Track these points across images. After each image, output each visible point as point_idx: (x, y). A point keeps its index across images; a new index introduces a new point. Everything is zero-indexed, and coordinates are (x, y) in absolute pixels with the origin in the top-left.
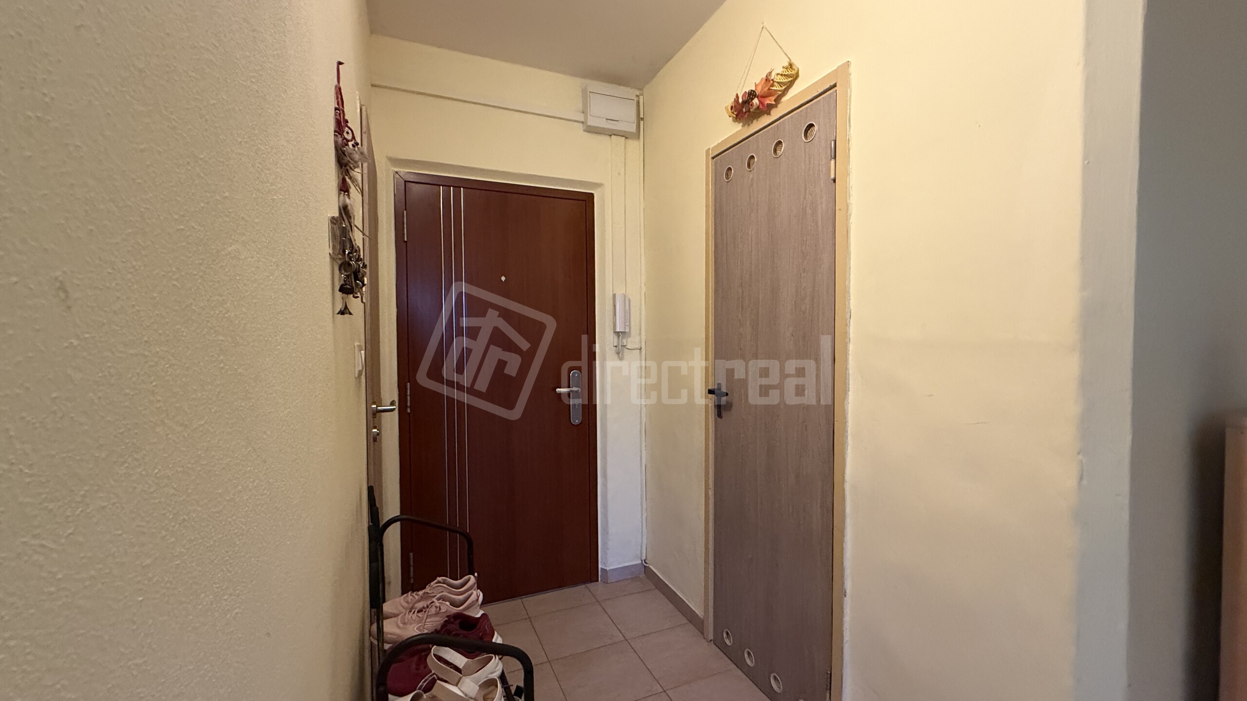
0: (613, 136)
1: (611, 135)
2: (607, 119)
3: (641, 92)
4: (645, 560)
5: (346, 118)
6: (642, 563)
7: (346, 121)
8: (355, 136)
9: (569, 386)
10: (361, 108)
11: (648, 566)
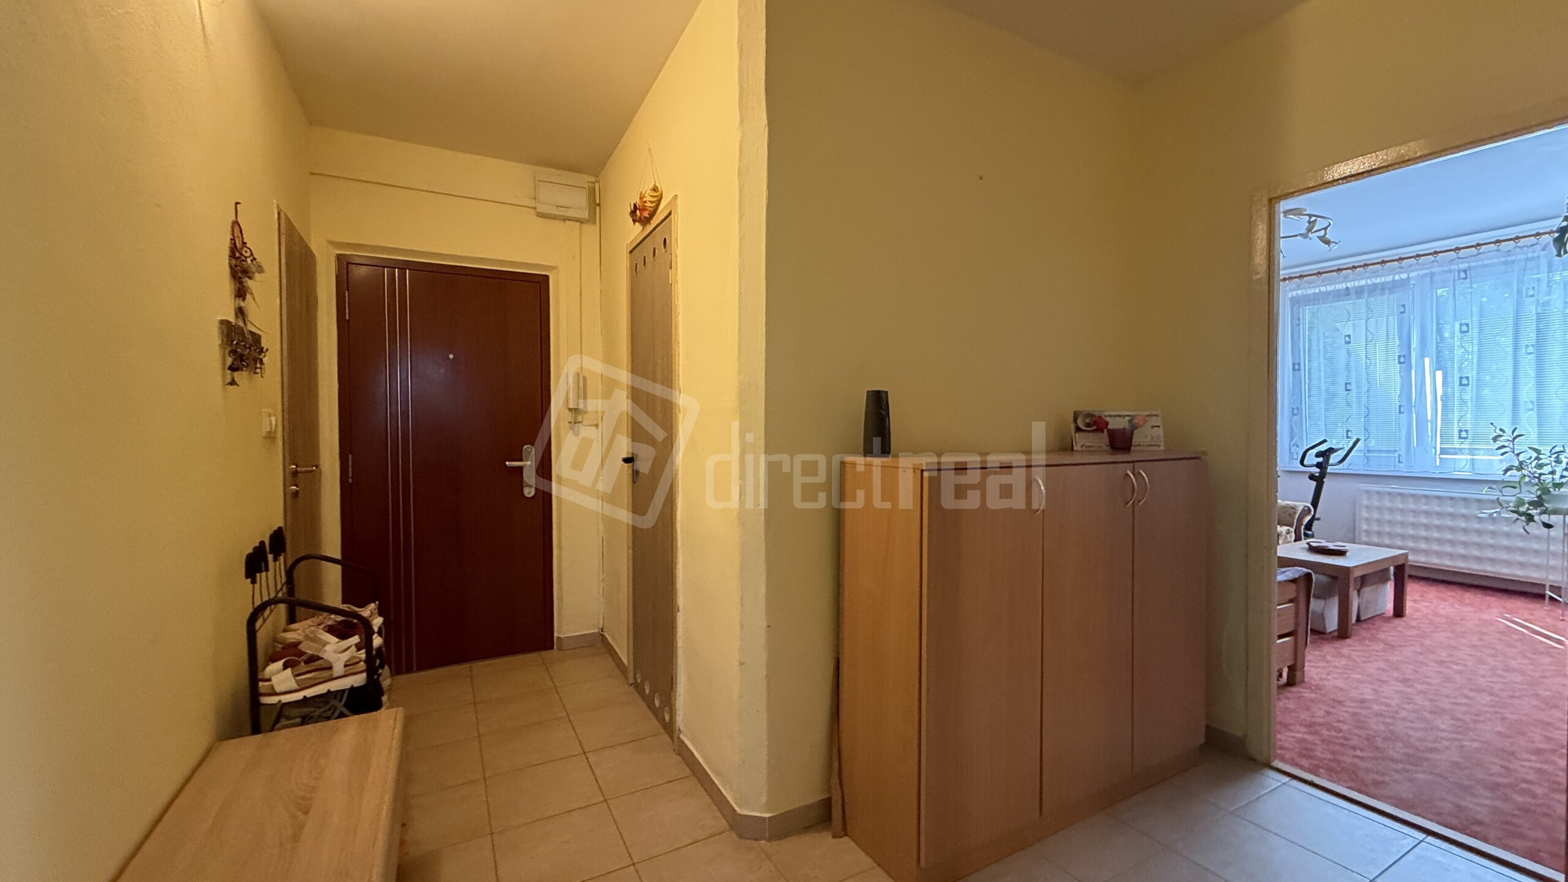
0: (567, 221)
1: (565, 220)
2: (557, 206)
3: (597, 179)
4: (602, 629)
5: (245, 241)
6: (599, 632)
7: (245, 243)
8: (254, 253)
9: (521, 460)
10: (279, 214)
11: (604, 633)
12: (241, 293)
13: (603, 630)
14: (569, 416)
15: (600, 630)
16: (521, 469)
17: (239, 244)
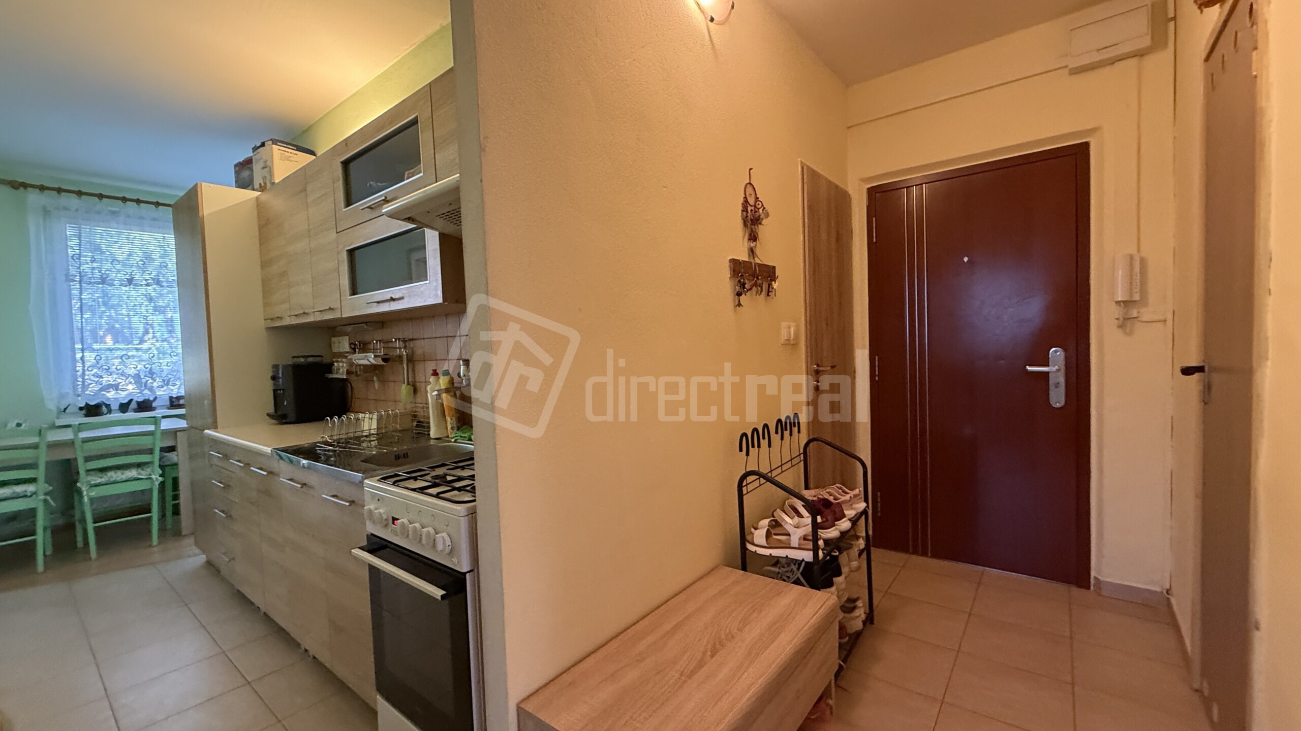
0: (1116, 63)
4: (1168, 591)
5: (758, 196)
6: (1162, 592)
7: (758, 198)
8: (764, 204)
9: (1048, 365)
10: (803, 168)
11: (1169, 597)
12: (753, 237)
13: (1170, 592)
14: (1117, 312)
15: (1165, 592)
16: (1047, 374)
17: (751, 201)
